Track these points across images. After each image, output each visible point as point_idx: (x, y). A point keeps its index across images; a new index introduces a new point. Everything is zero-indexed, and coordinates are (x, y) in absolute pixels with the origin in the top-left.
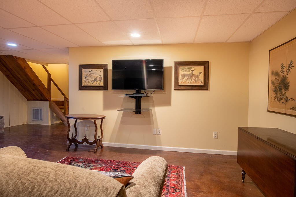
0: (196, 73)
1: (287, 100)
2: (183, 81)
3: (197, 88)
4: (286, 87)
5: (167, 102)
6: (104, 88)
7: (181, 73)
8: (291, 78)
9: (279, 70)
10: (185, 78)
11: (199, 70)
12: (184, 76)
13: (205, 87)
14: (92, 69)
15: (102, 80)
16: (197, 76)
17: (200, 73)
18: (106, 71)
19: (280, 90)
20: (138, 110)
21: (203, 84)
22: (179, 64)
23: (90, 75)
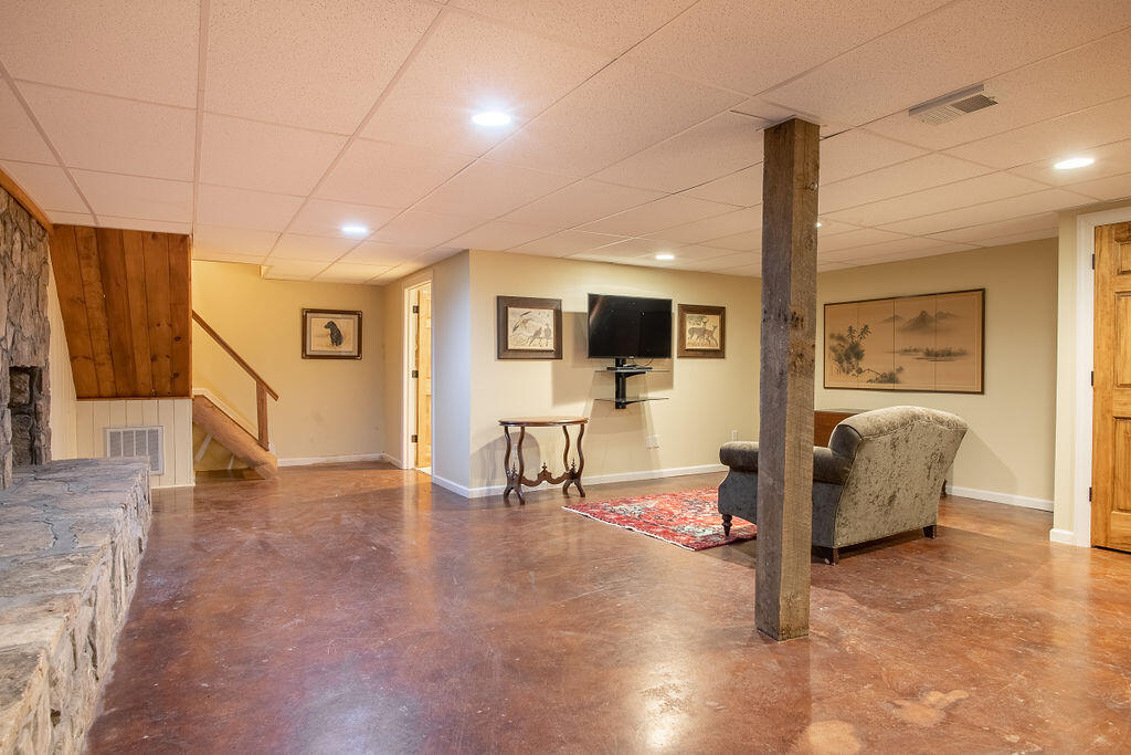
0: (709, 327)
1: (860, 371)
2: (693, 342)
3: (711, 354)
4: (859, 356)
5: (667, 383)
6: (558, 354)
7: (689, 326)
8: (864, 345)
9: (846, 334)
10: (695, 336)
11: (712, 322)
12: (693, 331)
13: (718, 353)
14: (527, 310)
15: (552, 336)
16: (711, 333)
17: (715, 327)
18: (558, 315)
19: (848, 359)
20: (621, 403)
21: (718, 348)
22: (685, 309)
23: (525, 322)
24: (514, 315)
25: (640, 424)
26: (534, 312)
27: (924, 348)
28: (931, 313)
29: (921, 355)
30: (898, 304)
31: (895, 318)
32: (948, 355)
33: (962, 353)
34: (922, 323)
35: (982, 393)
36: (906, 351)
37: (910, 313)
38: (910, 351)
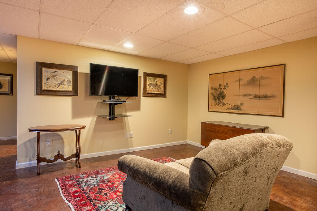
0: (158, 83)
1: (224, 104)
2: (150, 89)
3: (159, 95)
4: (223, 97)
5: (137, 108)
6: (75, 92)
7: (148, 83)
8: (226, 92)
9: (218, 87)
10: (151, 87)
11: (160, 81)
12: (150, 85)
13: (163, 95)
15: (71, 84)
16: (159, 86)
17: (161, 84)
18: (76, 74)
19: (219, 98)
20: (112, 116)
21: (163, 93)
22: (146, 75)
23: (54, 76)
24: (47, 73)
25: (123, 127)
26: (60, 72)
27: (254, 94)
28: (258, 77)
29: (252, 97)
30: (242, 73)
31: (240, 80)
32: (266, 97)
33: (272, 97)
34: (253, 82)
35: (283, 116)
36: (245, 95)
37: (247, 77)
38: (246, 95)
